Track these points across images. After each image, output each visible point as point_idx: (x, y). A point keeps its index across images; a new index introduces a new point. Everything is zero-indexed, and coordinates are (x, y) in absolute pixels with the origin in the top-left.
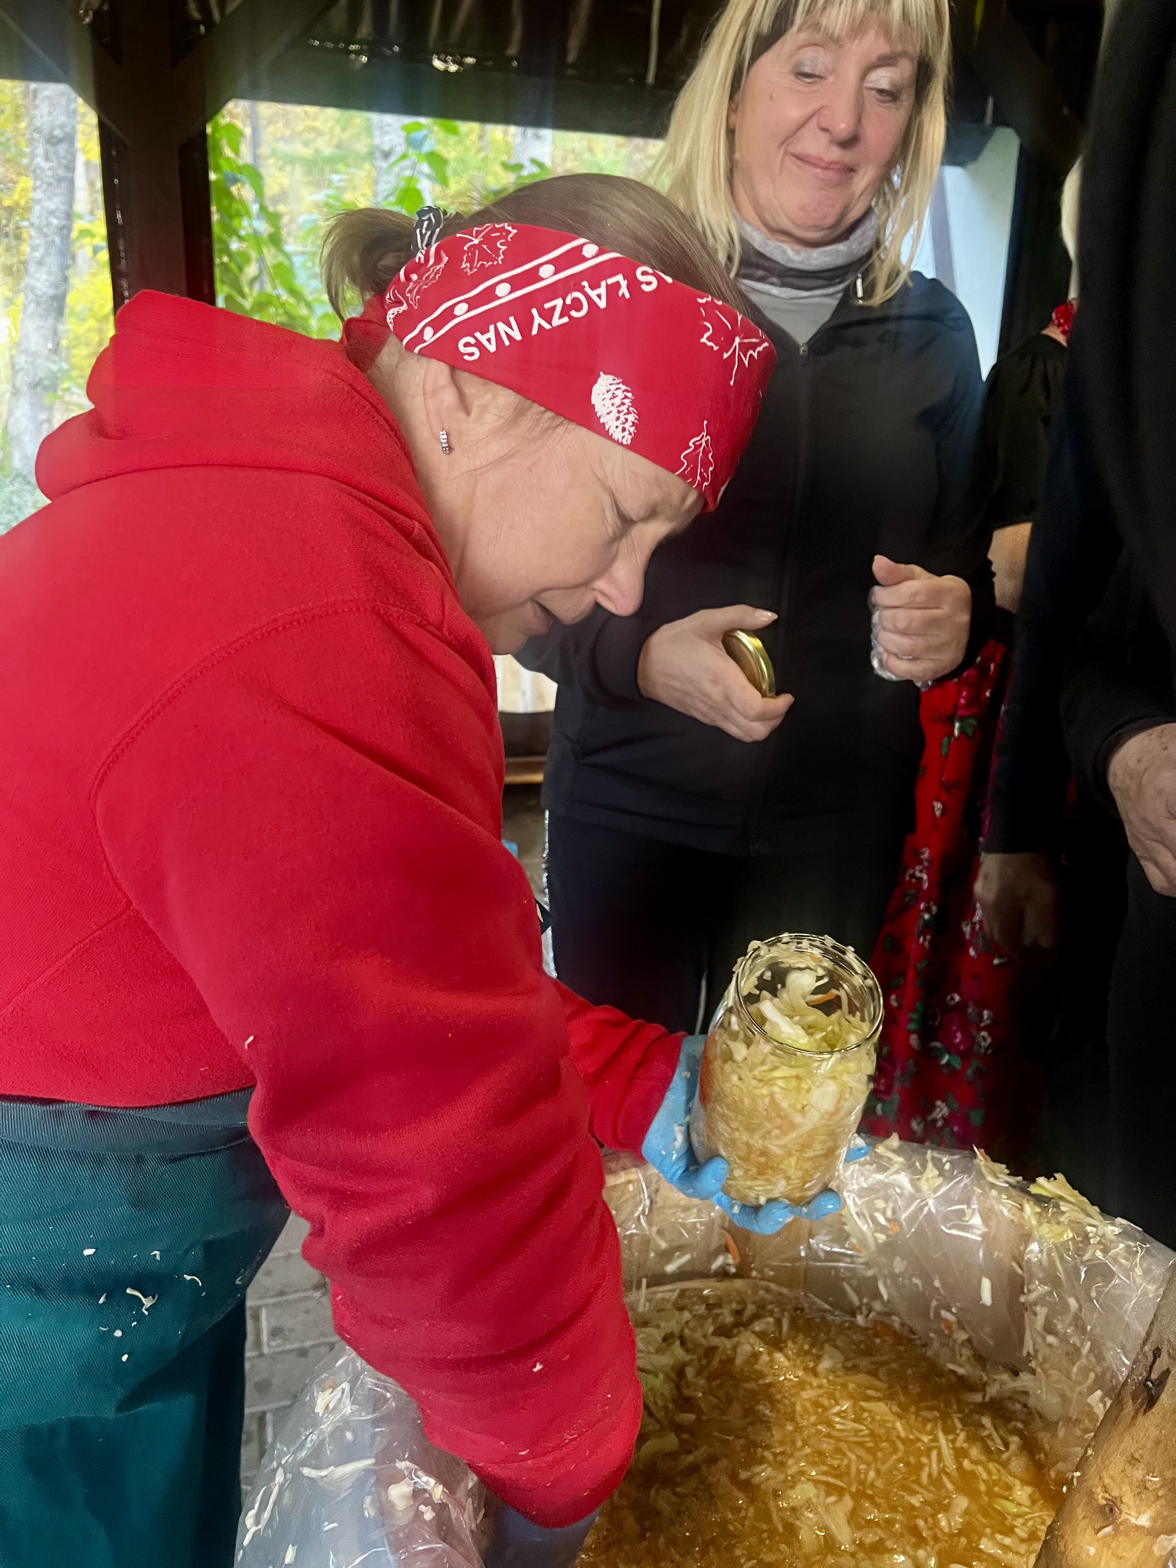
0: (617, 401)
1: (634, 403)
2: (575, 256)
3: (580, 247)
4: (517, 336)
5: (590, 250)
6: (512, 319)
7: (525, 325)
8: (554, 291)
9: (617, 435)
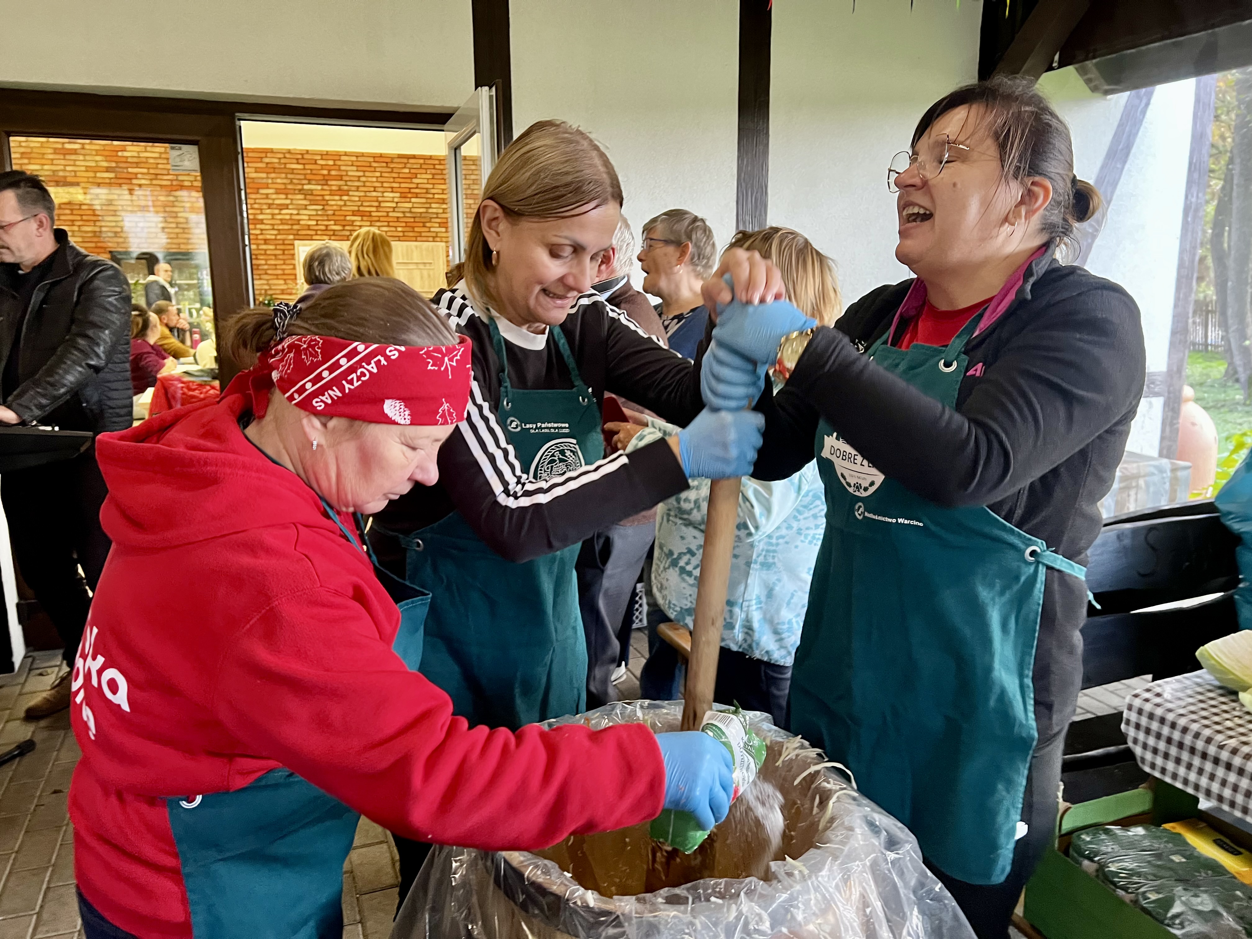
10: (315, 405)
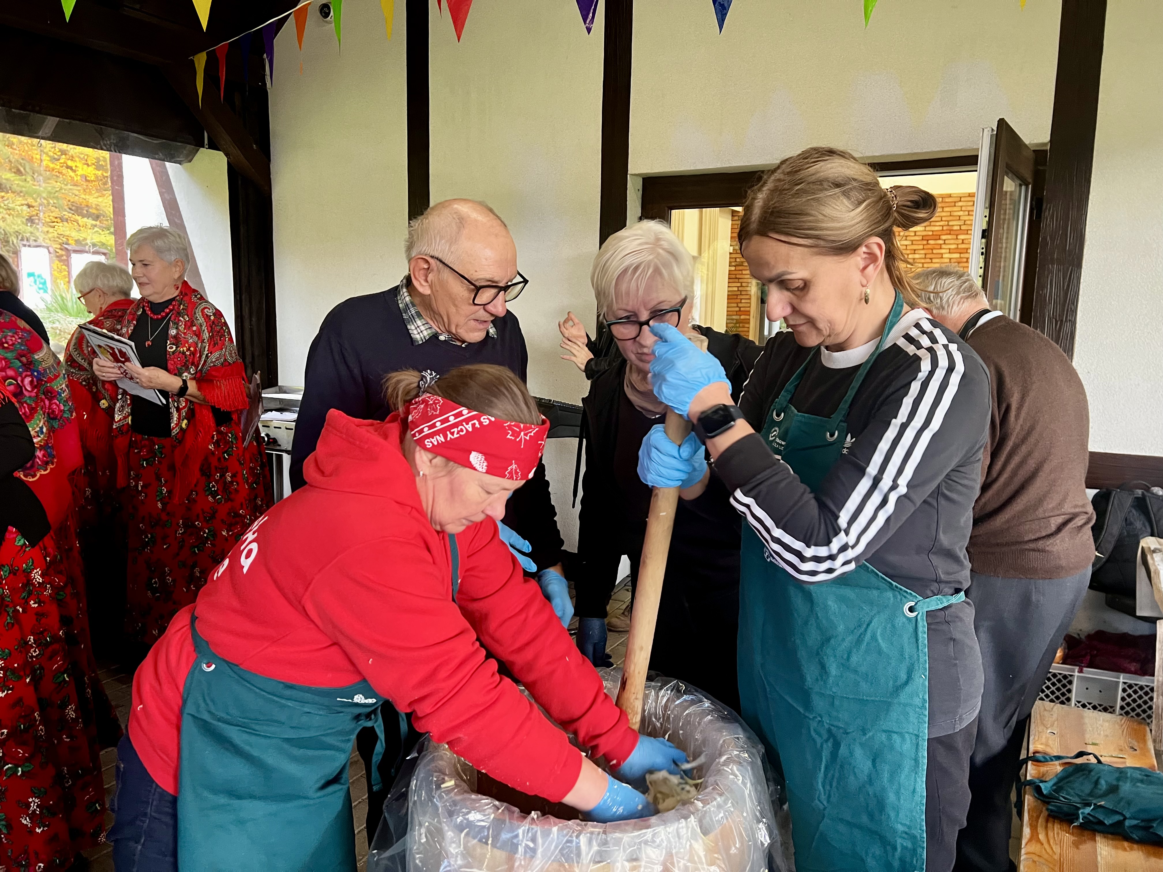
0: (479, 459)
1: (485, 459)
2: (460, 414)
3: (461, 411)
4: (443, 440)
5: (465, 412)
6: (441, 435)
7: (445, 437)
8: (455, 425)
9: (480, 470)
10: (426, 443)
